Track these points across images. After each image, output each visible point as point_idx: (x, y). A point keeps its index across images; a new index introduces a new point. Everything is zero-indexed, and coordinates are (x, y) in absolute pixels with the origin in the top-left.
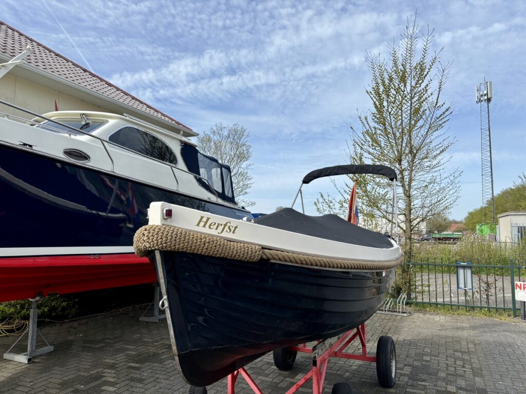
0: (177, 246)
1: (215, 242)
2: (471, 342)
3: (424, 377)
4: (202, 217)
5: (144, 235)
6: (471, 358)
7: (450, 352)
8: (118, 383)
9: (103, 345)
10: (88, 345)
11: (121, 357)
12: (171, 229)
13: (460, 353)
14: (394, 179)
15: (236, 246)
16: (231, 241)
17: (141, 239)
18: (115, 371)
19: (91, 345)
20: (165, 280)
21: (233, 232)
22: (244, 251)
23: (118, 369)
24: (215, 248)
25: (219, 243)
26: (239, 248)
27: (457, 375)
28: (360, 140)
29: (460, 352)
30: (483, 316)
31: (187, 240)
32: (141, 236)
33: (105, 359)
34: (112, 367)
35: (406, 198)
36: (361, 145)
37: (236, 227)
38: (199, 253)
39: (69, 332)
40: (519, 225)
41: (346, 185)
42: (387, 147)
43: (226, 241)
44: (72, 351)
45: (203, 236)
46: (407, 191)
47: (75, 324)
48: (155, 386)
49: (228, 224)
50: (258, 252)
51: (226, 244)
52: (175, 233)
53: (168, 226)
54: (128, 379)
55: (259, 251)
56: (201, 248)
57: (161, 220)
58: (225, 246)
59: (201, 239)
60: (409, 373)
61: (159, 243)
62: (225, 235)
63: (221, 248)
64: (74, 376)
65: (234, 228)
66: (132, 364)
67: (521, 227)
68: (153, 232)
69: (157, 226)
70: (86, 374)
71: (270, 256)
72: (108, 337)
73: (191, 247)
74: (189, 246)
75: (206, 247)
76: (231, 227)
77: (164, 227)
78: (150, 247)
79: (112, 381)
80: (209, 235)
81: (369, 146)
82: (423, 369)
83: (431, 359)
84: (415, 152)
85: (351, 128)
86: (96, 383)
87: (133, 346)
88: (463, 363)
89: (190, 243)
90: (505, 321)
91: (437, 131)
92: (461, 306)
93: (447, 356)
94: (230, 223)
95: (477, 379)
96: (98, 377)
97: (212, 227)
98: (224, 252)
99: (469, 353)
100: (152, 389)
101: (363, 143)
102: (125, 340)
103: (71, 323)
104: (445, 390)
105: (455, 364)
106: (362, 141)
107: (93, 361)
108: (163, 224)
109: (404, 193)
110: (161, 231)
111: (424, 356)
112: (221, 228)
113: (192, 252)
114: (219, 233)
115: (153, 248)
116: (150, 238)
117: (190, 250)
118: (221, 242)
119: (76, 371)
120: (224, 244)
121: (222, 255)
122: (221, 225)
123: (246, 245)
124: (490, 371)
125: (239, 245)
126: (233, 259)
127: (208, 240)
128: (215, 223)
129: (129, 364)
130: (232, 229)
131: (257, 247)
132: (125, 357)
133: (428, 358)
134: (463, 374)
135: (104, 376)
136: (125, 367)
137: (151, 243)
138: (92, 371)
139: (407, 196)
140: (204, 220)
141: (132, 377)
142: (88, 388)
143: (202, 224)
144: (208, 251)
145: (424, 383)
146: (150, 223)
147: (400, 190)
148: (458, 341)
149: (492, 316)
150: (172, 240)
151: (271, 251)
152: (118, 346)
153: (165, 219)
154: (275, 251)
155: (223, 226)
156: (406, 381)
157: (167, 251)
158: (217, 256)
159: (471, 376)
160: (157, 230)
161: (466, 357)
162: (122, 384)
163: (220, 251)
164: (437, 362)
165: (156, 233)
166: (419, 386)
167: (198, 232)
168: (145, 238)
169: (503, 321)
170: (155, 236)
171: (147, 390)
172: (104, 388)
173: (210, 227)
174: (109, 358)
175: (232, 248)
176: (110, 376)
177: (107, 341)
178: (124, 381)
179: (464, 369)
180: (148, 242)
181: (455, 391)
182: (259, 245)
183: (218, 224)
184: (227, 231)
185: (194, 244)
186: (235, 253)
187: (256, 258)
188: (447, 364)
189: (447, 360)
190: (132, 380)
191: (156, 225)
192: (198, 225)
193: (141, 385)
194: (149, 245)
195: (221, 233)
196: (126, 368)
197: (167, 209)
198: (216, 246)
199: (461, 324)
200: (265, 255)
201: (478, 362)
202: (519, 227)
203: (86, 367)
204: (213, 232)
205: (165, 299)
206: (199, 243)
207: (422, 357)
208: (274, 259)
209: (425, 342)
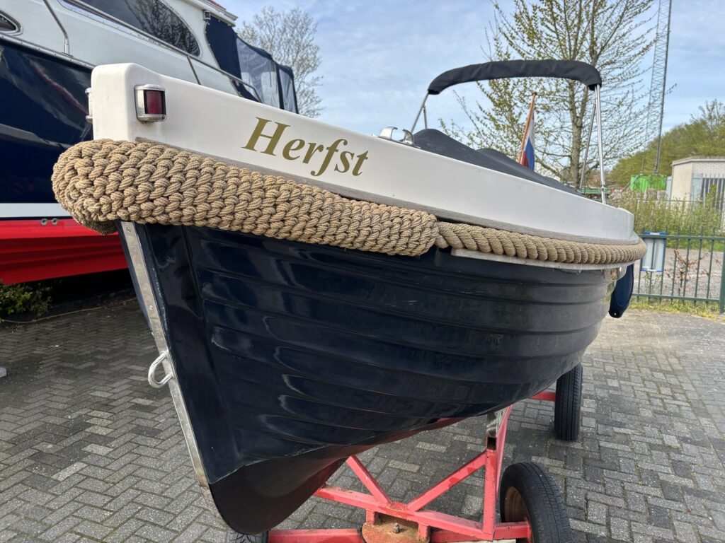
0: (186, 212)
1: (307, 199)
2: (671, 353)
3: (620, 418)
4: (262, 123)
5: (76, 173)
6: (680, 382)
7: (645, 371)
8: (113, 439)
9: (93, 364)
10: (66, 365)
11: (121, 386)
12: (166, 154)
13: (661, 374)
14: (596, 85)
15: (367, 214)
16: (350, 199)
17: (69, 187)
18: (109, 415)
19: (71, 365)
20: (159, 308)
21: (355, 173)
22: (391, 228)
23: (115, 410)
24: (306, 217)
25: (319, 203)
26: (376, 218)
27: (669, 414)
28: (510, 29)
29: (661, 371)
30: (674, 310)
31: (217, 192)
32: (66, 177)
33: (95, 390)
34: (106, 405)
35: (576, 130)
36: (510, 38)
37: (363, 157)
38: (258, 231)
39: (36, 339)
40: (704, 176)
41: (480, 108)
42: (551, 44)
43: (338, 197)
44: (38, 377)
45: (269, 180)
46: (578, 117)
47: (49, 327)
48: (178, 444)
49: (341, 147)
50: (427, 231)
51: (338, 206)
52: (177, 167)
53: (155, 143)
54: (132, 431)
55: (431, 228)
56: (265, 218)
57: (131, 125)
58: (338, 213)
59: (265, 190)
60: (593, 411)
61: (127, 201)
62: (332, 177)
63: (327, 217)
64: (38, 424)
65: (356, 159)
66: (140, 401)
67: (708, 179)
68: (102, 161)
69: (119, 144)
70: (58, 421)
71: (455, 241)
72: (102, 349)
73: (233, 213)
74: (228, 209)
75: (279, 215)
76: (348, 156)
77: (140, 146)
78: (99, 211)
79: (104, 434)
80: (287, 177)
81: (523, 40)
82: (613, 402)
83: (620, 385)
84: (598, 51)
85: (497, 7)
86: (74, 439)
87: (142, 366)
88: (672, 391)
89: (227, 201)
90: (710, 319)
91: (638, 15)
92: (641, 295)
93: (644, 380)
94: (346, 143)
95: (704, 421)
96: (80, 426)
97: (292, 154)
98: (333, 230)
99: (674, 372)
100: (174, 450)
101: (514, 35)
102: (129, 356)
103: (42, 325)
104: (660, 442)
105: (660, 393)
106: (512, 31)
107: (73, 395)
108: (139, 140)
109: (573, 122)
110: (131, 161)
111: (608, 380)
112: (318, 158)
113: (235, 228)
114: (313, 173)
115: (110, 217)
116: (96, 183)
117: (231, 222)
118: (324, 201)
119: (41, 415)
120: (333, 205)
121: (326, 240)
122: (321, 148)
123: (394, 209)
124: (718, 406)
125: (376, 211)
126: (357, 250)
127: (284, 195)
128: (302, 144)
129: (135, 401)
130: (353, 163)
131: (425, 217)
132: (127, 386)
133: (615, 383)
134: (678, 411)
135: (90, 425)
136: (128, 405)
137: (102, 200)
138: (70, 413)
139: (577, 127)
140: (270, 130)
141: (138, 426)
142: (59, 448)
143: (263, 143)
144: (287, 228)
145: (623, 430)
146: (97, 136)
147: (568, 116)
148: (652, 353)
149: (687, 311)
150: (169, 191)
151: (459, 227)
152: (118, 366)
153: (144, 122)
154: (470, 227)
155: (325, 152)
156: (594, 426)
157: (157, 224)
158: (313, 240)
159: (692, 416)
160: (115, 157)
161: (673, 381)
162: (121, 441)
163: (321, 228)
164: (630, 389)
165: (113, 165)
166: (618, 436)
167: (253, 168)
168: (81, 183)
169: (707, 318)
170: (112, 177)
171: (165, 451)
172: (88, 448)
173: (286, 155)
174: (101, 388)
175: (357, 217)
176: (100, 424)
177: (99, 357)
178: (125, 434)
179: (676, 402)
180: (91, 195)
181: (679, 445)
182: (430, 211)
183: (312, 145)
184: (336, 169)
185: (242, 205)
186: (364, 232)
187: (423, 246)
188: (648, 394)
189: (645, 386)
190: (139, 431)
191: (116, 139)
192: (251, 146)
193: (154, 442)
194: (96, 207)
195: (320, 173)
196: (130, 408)
197: (146, 87)
198: (309, 214)
199: (647, 324)
200: (444, 237)
201: (693, 389)
202: (704, 179)
203: (61, 406)
204: (297, 169)
205: (166, 358)
206: (256, 203)
207: (606, 382)
208: (465, 248)
209: (602, 355)
